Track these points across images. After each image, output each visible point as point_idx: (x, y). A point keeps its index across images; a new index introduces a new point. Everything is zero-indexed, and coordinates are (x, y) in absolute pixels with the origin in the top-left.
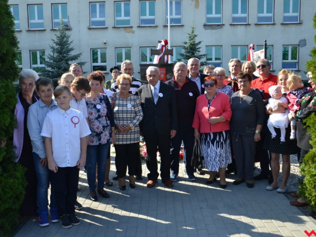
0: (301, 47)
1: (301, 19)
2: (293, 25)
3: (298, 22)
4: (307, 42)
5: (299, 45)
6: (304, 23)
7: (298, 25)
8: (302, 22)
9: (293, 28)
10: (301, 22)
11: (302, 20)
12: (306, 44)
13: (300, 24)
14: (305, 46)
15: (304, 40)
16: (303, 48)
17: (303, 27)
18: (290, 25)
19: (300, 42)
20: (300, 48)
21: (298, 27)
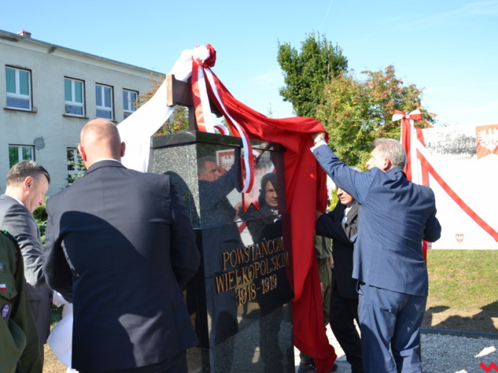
0: (38, 150)
1: (34, 106)
2: (24, 114)
3: (30, 110)
4: (45, 141)
5: (34, 146)
6: (39, 112)
7: (31, 113)
8: (37, 110)
9: (24, 119)
10: (34, 110)
11: (35, 108)
12: (44, 146)
13: (33, 112)
14: (44, 149)
15: (42, 139)
16: (41, 151)
17: (38, 118)
18: (18, 113)
19: (35, 141)
20: (36, 150)
21: (31, 116)
